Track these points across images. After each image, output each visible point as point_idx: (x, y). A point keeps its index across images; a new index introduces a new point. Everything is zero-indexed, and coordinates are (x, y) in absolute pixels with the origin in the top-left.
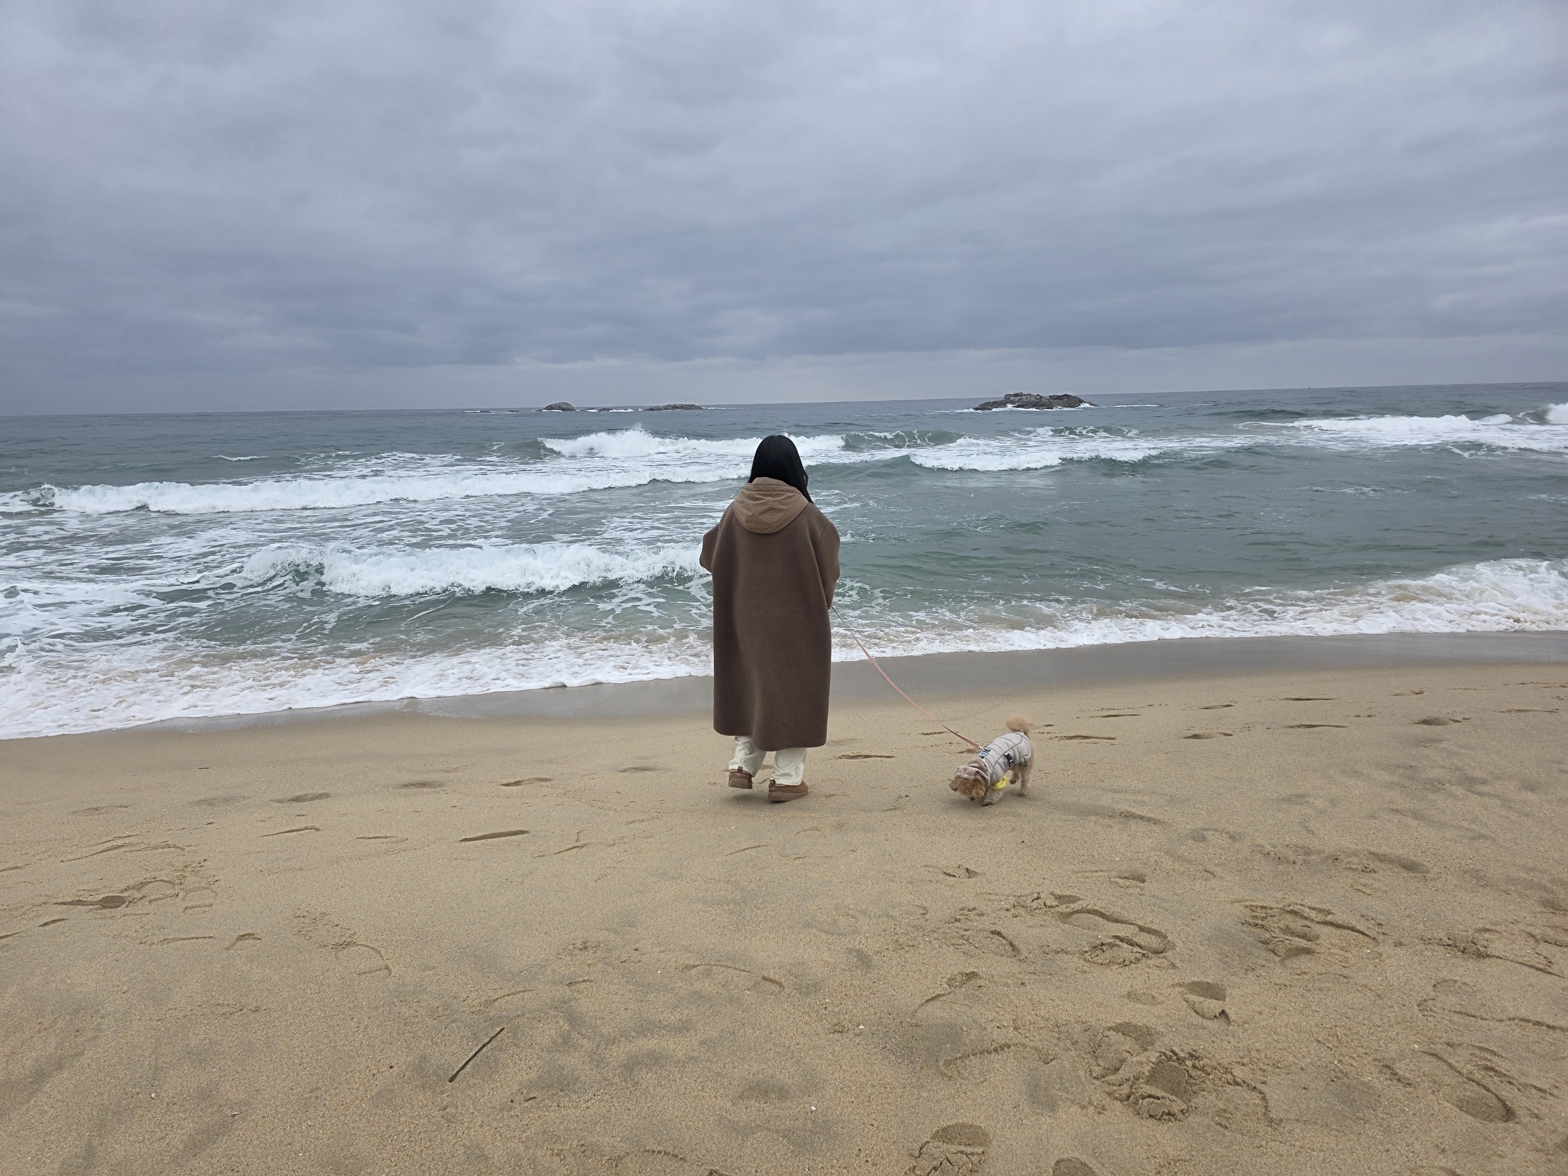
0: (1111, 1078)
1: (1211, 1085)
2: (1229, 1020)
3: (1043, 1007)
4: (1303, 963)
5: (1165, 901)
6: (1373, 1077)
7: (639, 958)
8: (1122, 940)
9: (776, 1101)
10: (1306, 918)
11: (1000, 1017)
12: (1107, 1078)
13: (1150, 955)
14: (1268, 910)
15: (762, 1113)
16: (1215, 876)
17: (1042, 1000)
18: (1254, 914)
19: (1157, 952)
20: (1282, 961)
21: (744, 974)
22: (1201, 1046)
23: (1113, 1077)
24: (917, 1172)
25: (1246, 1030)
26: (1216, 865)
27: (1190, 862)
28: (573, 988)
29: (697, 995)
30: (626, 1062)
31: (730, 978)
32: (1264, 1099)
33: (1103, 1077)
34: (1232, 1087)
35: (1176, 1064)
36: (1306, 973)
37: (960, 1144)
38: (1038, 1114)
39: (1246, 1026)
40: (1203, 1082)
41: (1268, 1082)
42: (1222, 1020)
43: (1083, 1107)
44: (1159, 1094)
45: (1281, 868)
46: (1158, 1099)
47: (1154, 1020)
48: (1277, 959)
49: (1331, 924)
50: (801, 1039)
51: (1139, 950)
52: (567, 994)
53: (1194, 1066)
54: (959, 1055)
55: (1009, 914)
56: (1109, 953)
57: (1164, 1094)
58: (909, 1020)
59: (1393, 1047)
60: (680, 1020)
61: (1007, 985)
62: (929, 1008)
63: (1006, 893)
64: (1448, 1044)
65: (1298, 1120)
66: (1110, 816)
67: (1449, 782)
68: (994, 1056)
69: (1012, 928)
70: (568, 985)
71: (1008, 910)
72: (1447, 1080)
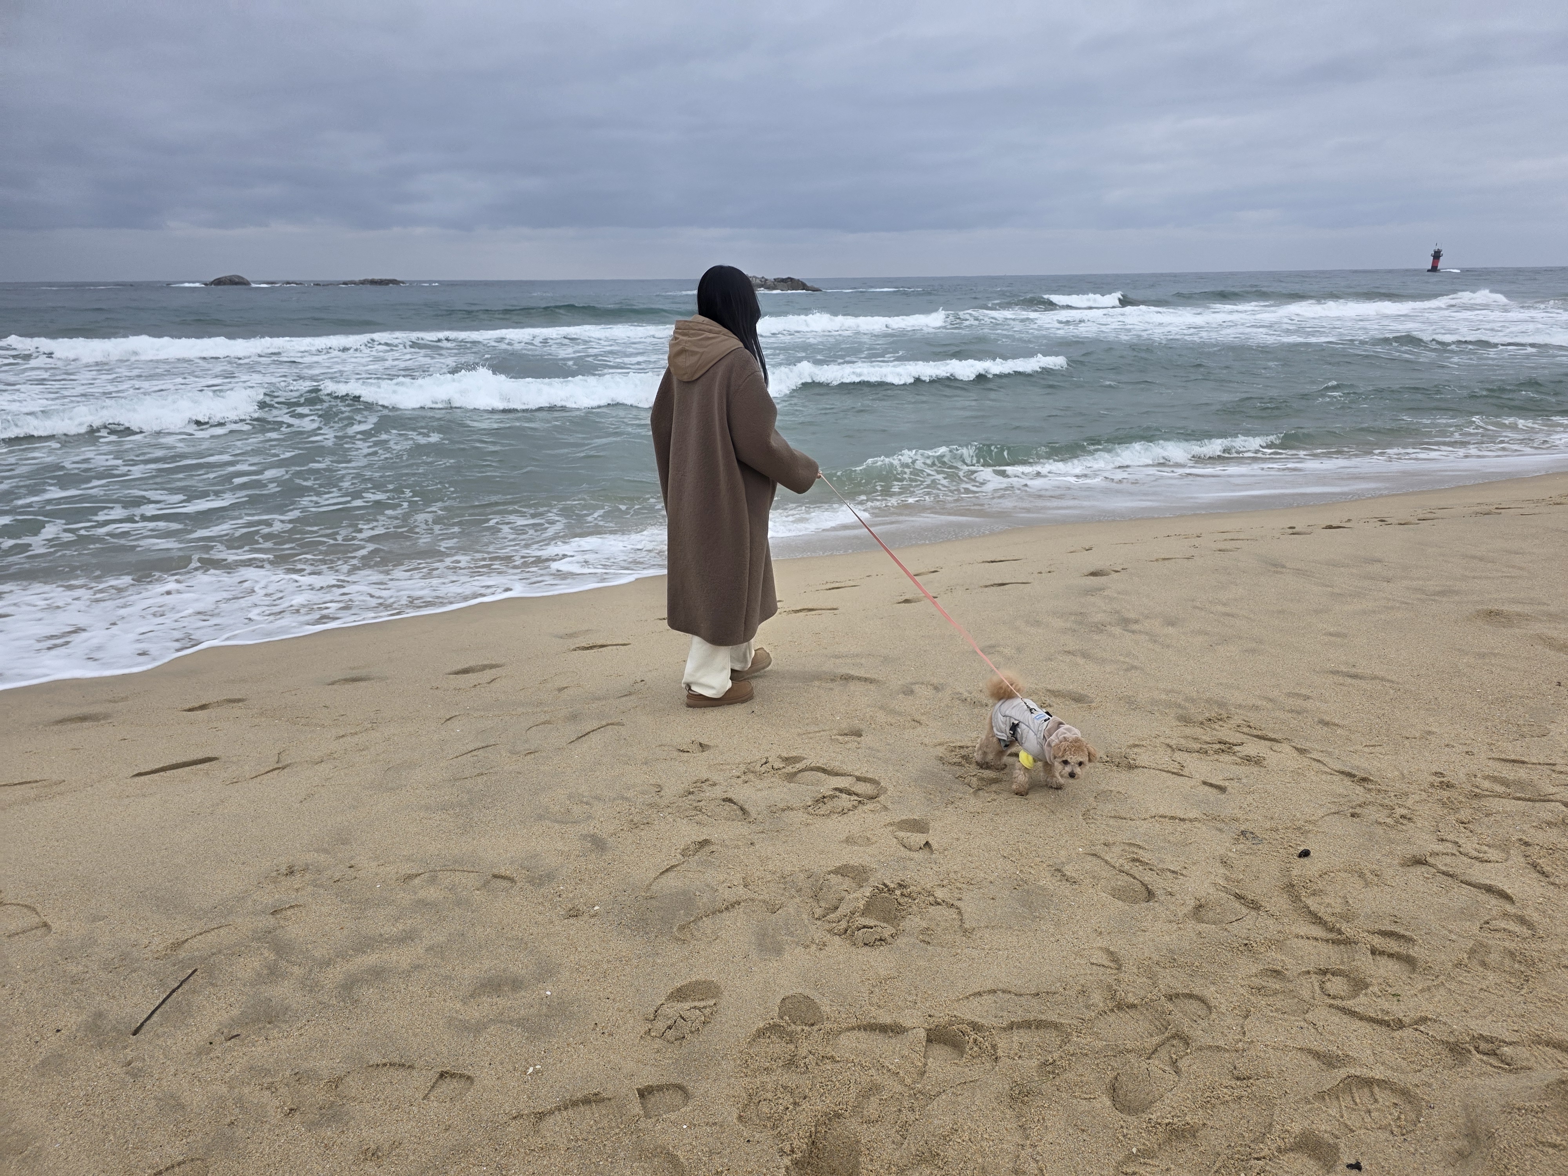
0: (832, 916)
1: (916, 909)
2: (932, 850)
3: (770, 863)
4: (993, 791)
5: (878, 751)
6: (1047, 881)
7: (354, 874)
8: (841, 790)
9: (510, 994)
11: (731, 878)
12: (828, 918)
13: (866, 801)
14: (965, 749)
15: (495, 1007)
16: (921, 724)
17: (770, 856)
18: (954, 754)
19: (872, 798)
20: (976, 792)
21: (472, 875)
22: (908, 876)
24: (653, 1034)
25: (946, 856)
26: (922, 714)
27: (900, 714)
28: (278, 916)
29: (423, 904)
30: (343, 982)
31: (457, 881)
32: (960, 913)
33: (824, 916)
34: (933, 907)
35: (887, 895)
36: (995, 800)
37: (693, 1000)
38: (765, 960)
39: (946, 853)
40: (910, 907)
41: (964, 898)
42: (926, 851)
43: (807, 947)
44: (872, 924)
45: (977, 711)
47: (868, 859)
48: (972, 790)
50: (534, 930)
51: (856, 798)
52: (272, 923)
53: (902, 895)
54: (692, 919)
55: (740, 781)
56: (830, 805)
57: (877, 923)
58: (644, 894)
59: (1063, 852)
60: (404, 930)
61: (737, 847)
62: (663, 880)
63: (737, 761)
64: (1105, 844)
65: (987, 927)
66: (832, 680)
67: (1110, 624)
68: (725, 915)
69: (741, 793)
70: (272, 914)
71: (738, 777)
72: (1104, 874)
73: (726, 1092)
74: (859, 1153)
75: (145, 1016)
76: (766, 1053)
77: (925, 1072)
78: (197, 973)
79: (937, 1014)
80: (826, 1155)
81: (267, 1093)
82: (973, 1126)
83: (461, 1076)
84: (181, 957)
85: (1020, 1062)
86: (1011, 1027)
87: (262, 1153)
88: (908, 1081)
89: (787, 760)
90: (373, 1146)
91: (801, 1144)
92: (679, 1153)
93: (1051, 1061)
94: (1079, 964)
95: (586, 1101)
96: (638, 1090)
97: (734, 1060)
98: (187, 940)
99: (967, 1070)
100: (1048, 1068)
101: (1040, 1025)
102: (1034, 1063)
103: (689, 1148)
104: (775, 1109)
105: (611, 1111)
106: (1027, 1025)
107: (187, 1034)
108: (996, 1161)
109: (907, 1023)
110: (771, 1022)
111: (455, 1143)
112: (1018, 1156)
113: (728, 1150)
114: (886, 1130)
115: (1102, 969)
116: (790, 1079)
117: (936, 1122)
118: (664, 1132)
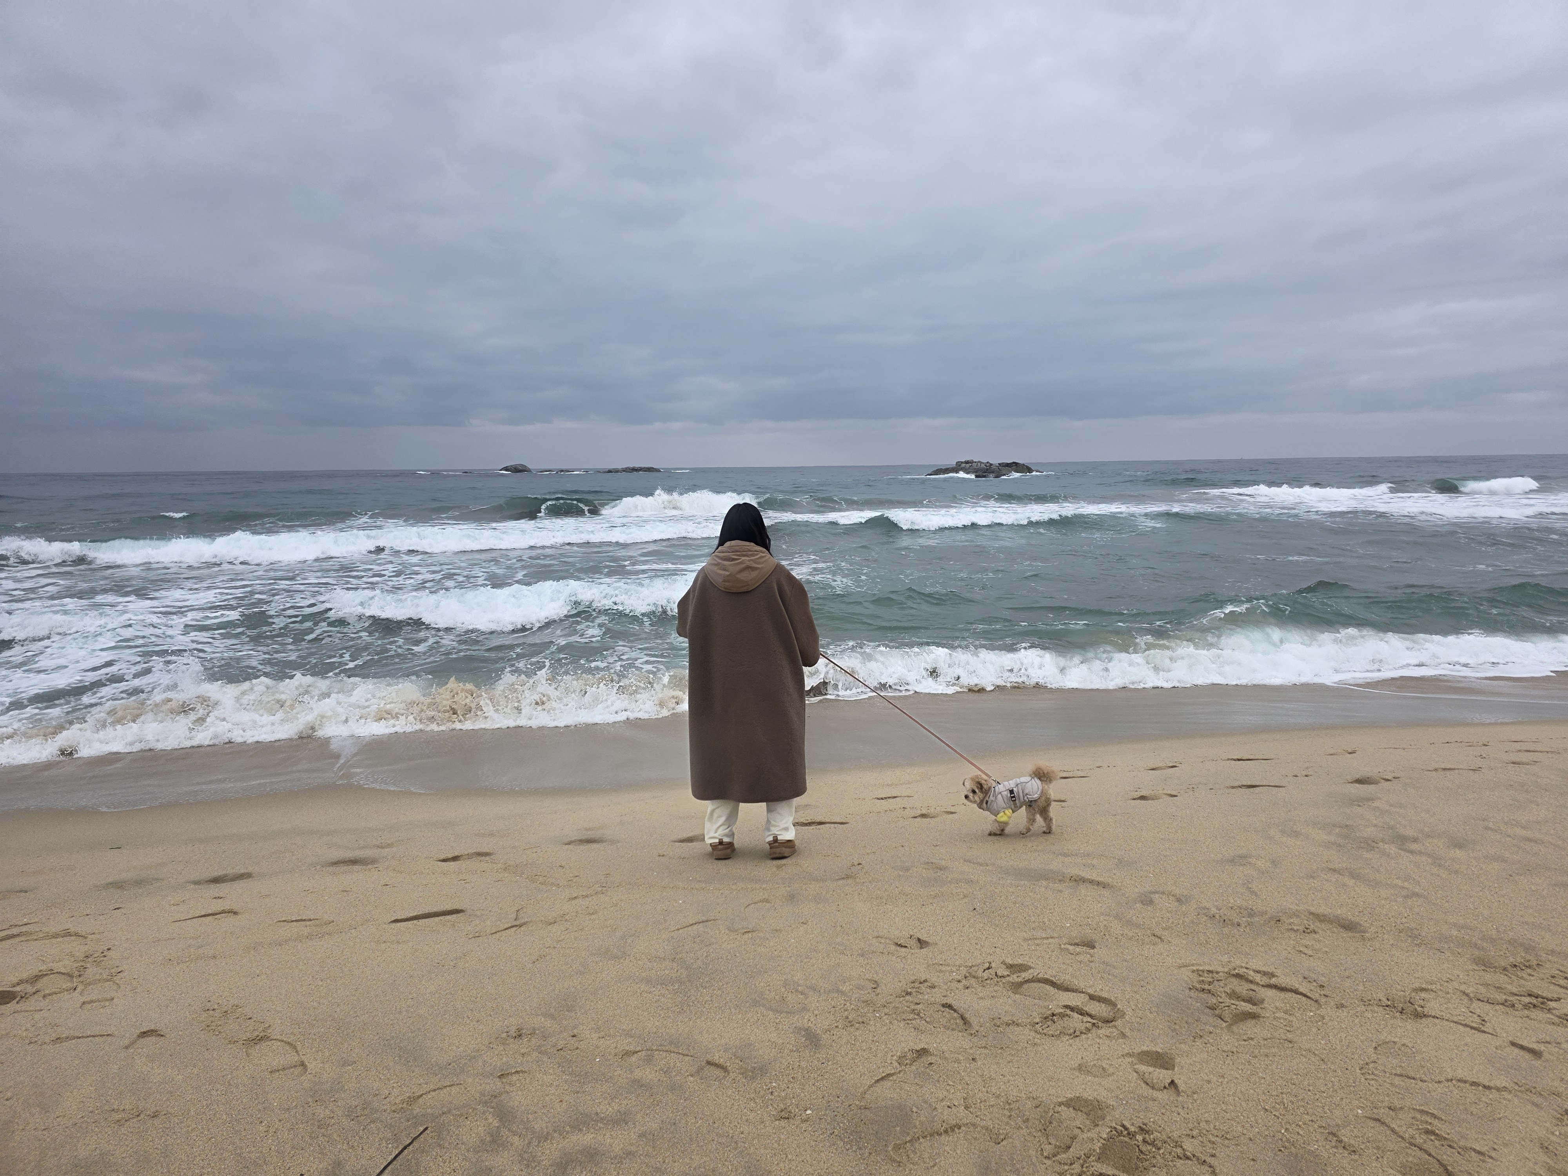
0: (1062, 1157)
1: (1161, 1161)
2: (1178, 1091)
3: (994, 1084)
4: (1249, 1028)
5: (1114, 967)
6: (1319, 1146)
7: (576, 1045)
8: (1072, 1009)
10: (1251, 982)
11: (951, 1096)
12: (1058, 1157)
13: (1100, 1024)
14: (1215, 974)
16: (1162, 940)
17: (993, 1076)
18: (1201, 978)
19: (1108, 1021)
20: (1229, 1027)
21: (687, 1058)
22: (1150, 1119)
23: (1064, 1156)
25: (1196, 1101)
26: (1164, 929)
27: (1138, 926)
28: (504, 1080)
29: (638, 1084)
30: (559, 1160)
31: (672, 1065)
32: (1214, 1172)
33: (1054, 1156)
34: (1181, 1161)
35: (1126, 1139)
36: (1252, 1039)
39: (1195, 1096)
40: (1154, 1157)
41: (1217, 1155)
42: (1172, 1091)
45: (1226, 930)
47: (1104, 1093)
48: (1224, 1025)
49: (1275, 987)
50: (745, 1128)
51: (1089, 1019)
52: (498, 1087)
53: (1144, 1141)
54: (908, 1138)
55: (960, 986)
56: (1060, 1024)
58: (858, 1103)
59: (1337, 1112)
60: (619, 1111)
61: (958, 1061)
62: (878, 1088)
63: (958, 963)
64: (1390, 1108)
66: (1060, 881)
67: (1383, 841)
68: (944, 1138)
69: (963, 1000)
70: (499, 1077)
71: (959, 981)
72: (1390, 1146)
78: (428, 1132)
84: (414, 1112)
89: (1010, 967)
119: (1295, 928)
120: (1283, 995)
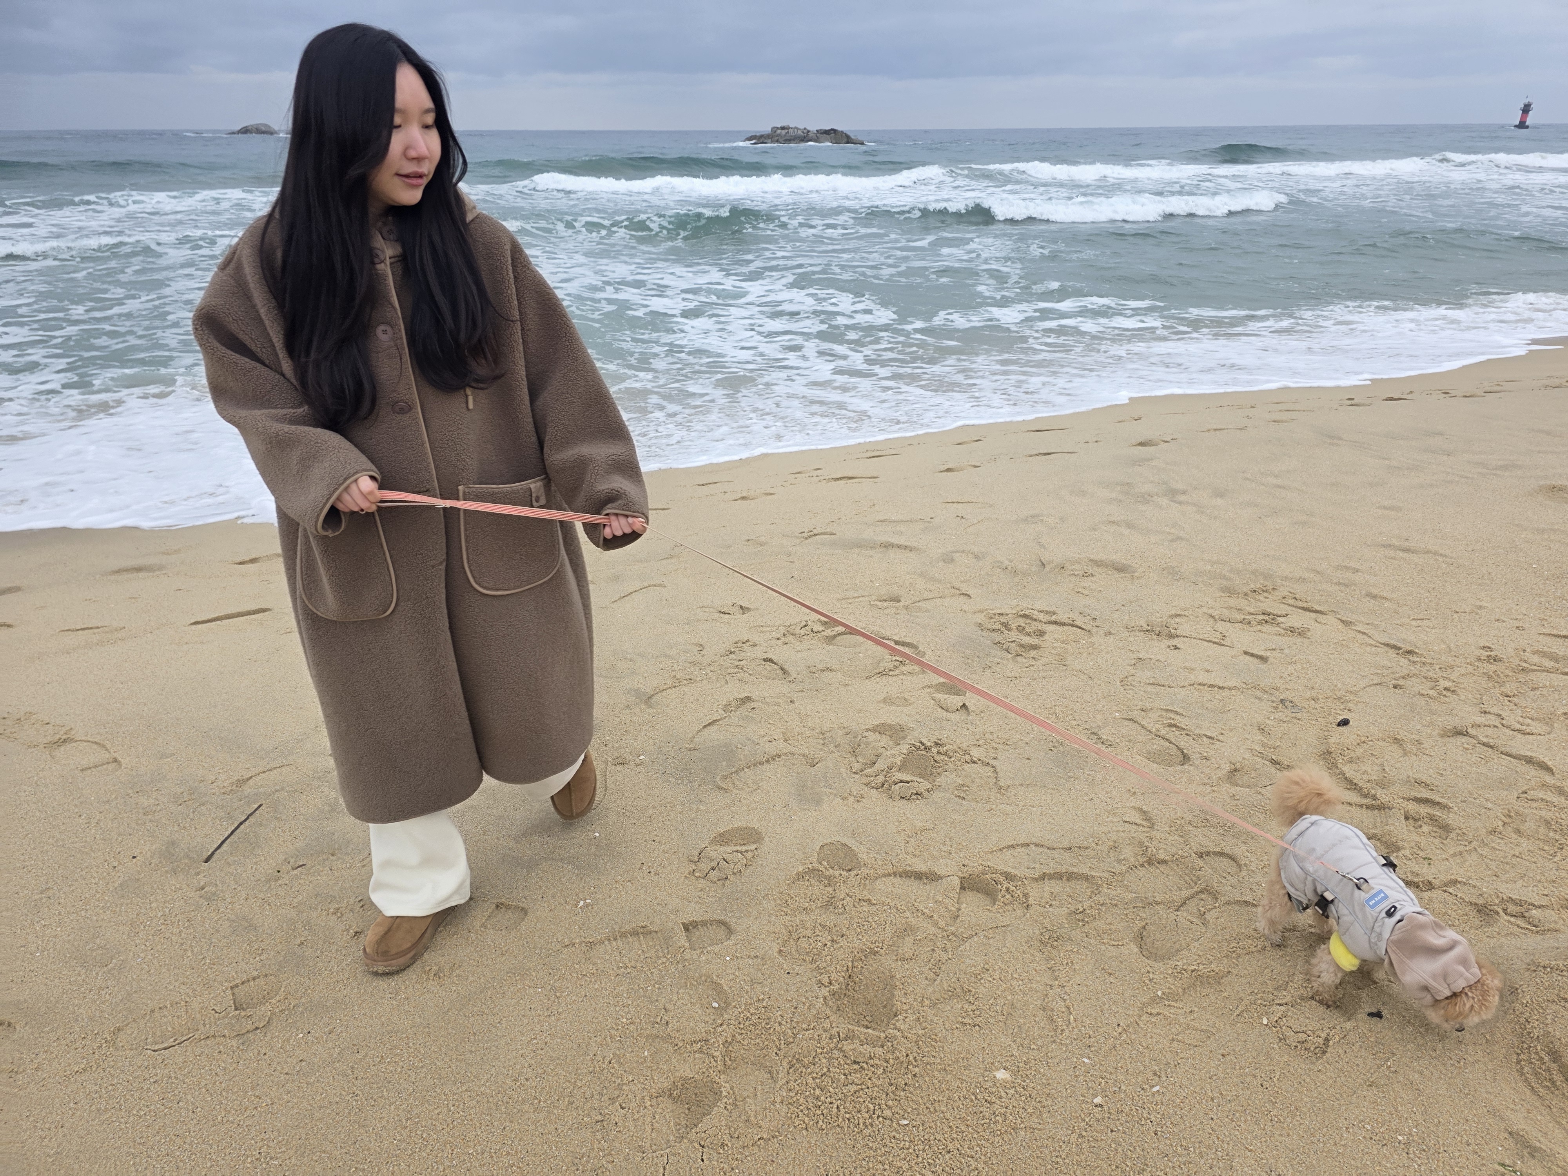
0: (869, 771)
1: (953, 766)
2: (969, 711)
3: (810, 719)
4: (1031, 657)
5: (917, 616)
10: (1035, 619)
11: (772, 732)
12: (865, 772)
14: (1005, 616)
17: (809, 713)
18: (993, 620)
20: (1014, 657)
22: (945, 735)
24: (696, 874)
25: (982, 717)
26: (962, 582)
27: (939, 581)
32: (995, 771)
33: (862, 771)
34: (969, 766)
35: (923, 752)
36: (1033, 665)
37: (736, 845)
38: (805, 809)
39: (982, 715)
40: (946, 764)
41: (999, 758)
42: (963, 712)
43: (844, 799)
44: (908, 779)
45: (1016, 579)
46: (908, 782)
47: (906, 719)
48: (1010, 656)
49: (1055, 623)
53: (938, 753)
54: (734, 770)
55: (780, 642)
57: (913, 778)
58: (687, 746)
59: (1099, 717)
61: (777, 704)
62: (705, 733)
63: (777, 624)
64: (1142, 710)
65: (1022, 785)
67: (1157, 495)
68: (766, 767)
69: (782, 654)
71: (778, 639)
72: (1140, 738)
73: (766, 928)
74: (894, 987)
75: (216, 846)
76: (805, 894)
77: (958, 916)
78: (263, 807)
79: (971, 864)
80: (862, 988)
81: (334, 917)
82: (1003, 967)
83: (516, 908)
84: (246, 793)
85: (1051, 909)
86: (1043, 877)
87: (330, 970)
88: (942, 924)
89: (825, 624)
90: (435, 968)
91: (839, 977)
92: (722, 982)
93: (1081, 909)
94: (1112, 822)
95: (635, 933)
96: (683, 924)
97: (775, 899)
98: (251, 777)
99: (999, 915)
100: (1078, 916)
101: (1071, 877)
102: (1064, 911)
103: (732, 977)
104: (814, 945)
105: (658, 942)
106: (1058, 876)
107: (256, 863)
108: (1025, 999)
109: (942, 872)
110: (810, 866)
111: (512, 966)
112: (1047, 995)
113: (769, 981)
114: (919, 967)
115: (1134, 827)
116: (829, 919)
117: (968, 961)
118: (708, 962)
119: (1076, 573)
120: (1061, 628)
